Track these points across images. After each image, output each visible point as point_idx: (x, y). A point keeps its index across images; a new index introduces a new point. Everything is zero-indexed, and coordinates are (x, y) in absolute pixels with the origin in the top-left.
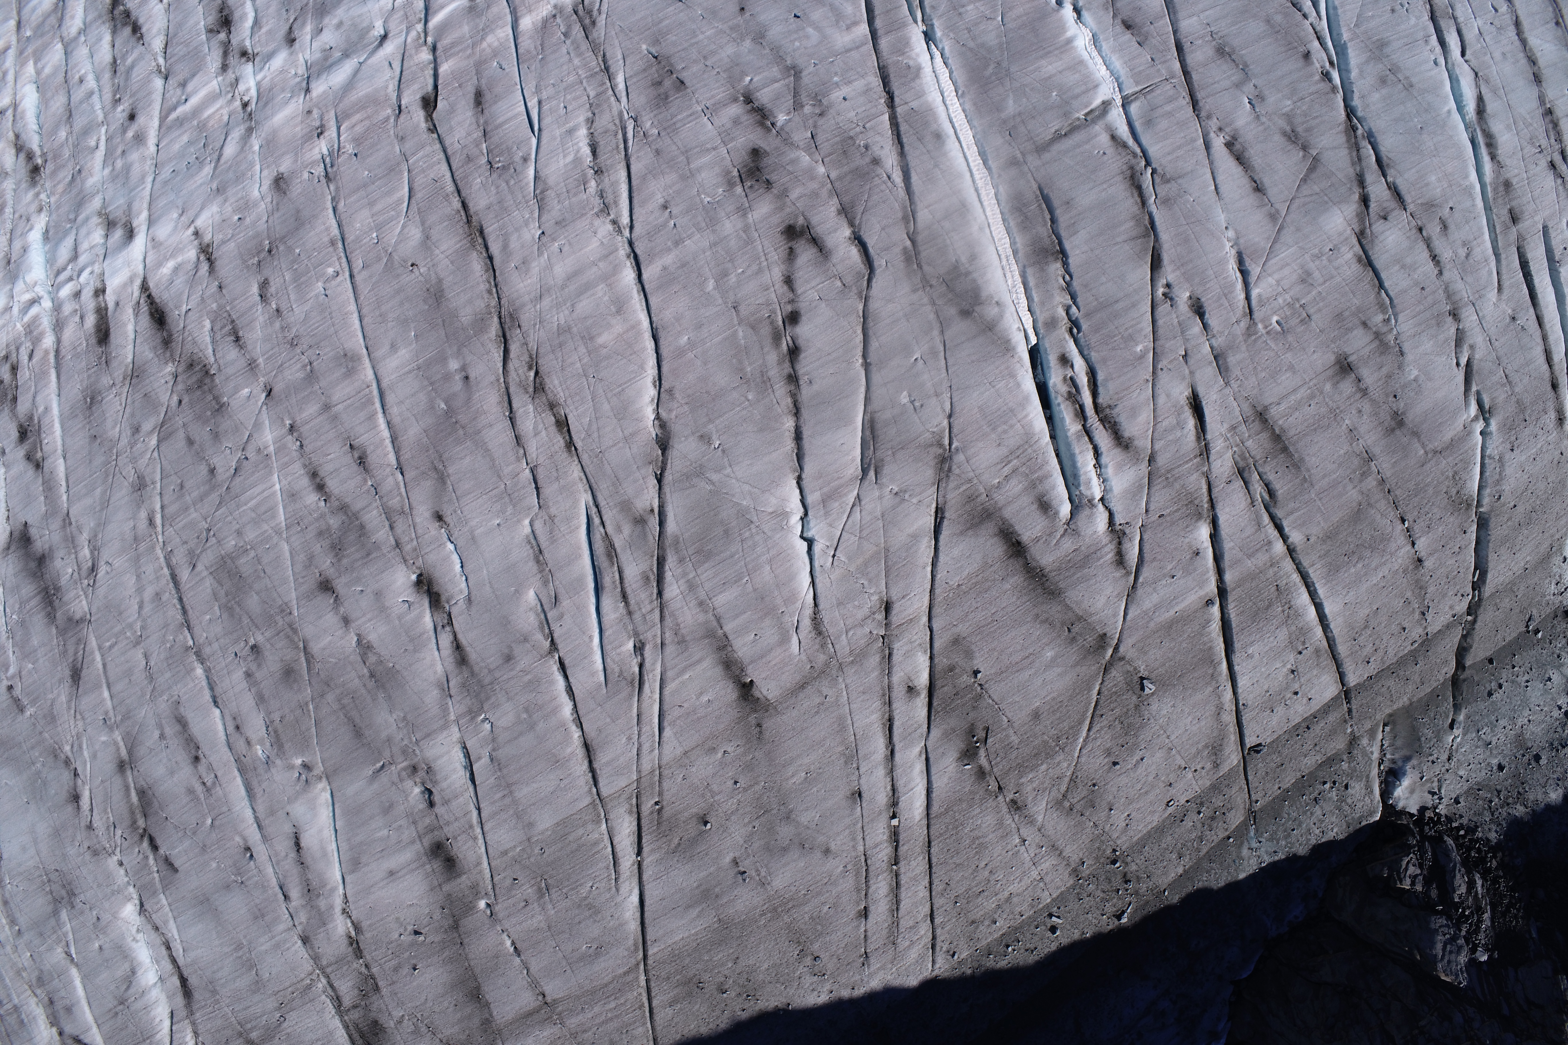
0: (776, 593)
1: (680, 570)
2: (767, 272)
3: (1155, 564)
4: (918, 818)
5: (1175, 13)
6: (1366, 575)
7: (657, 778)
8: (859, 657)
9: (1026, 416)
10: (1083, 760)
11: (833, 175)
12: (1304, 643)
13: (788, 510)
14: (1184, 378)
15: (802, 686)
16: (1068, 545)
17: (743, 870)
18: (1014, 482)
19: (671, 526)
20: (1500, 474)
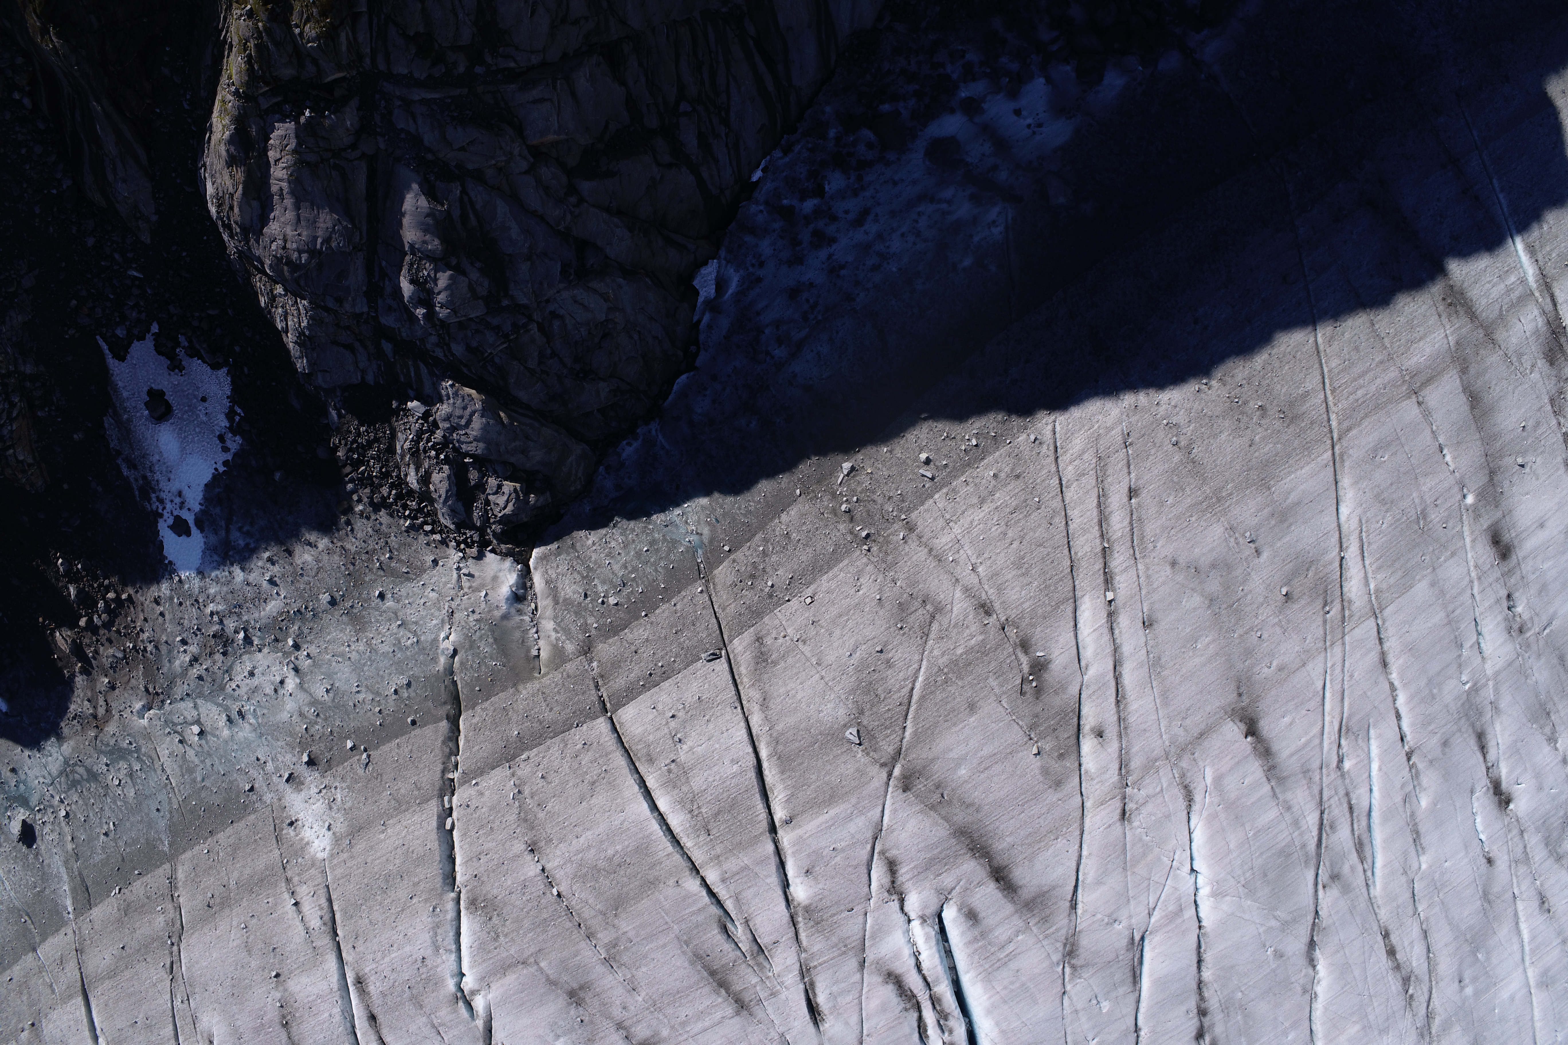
0: (1225, 824)
1: (1306, 837)
3: (856, 862)
4: (1086, 599)
6: (601, 842)
7: (1328, 638)
8: (1150, 766)
9: (990, 997)
10: (917, 657)
12: (669, 771)
13: (1212, 899)
14: (830, 1040)
15: (1201, 735)
16: (948, 880)
17: (1251, 544)
18: (1004, 938)
19: (1310, 875)
20: (436, 934)
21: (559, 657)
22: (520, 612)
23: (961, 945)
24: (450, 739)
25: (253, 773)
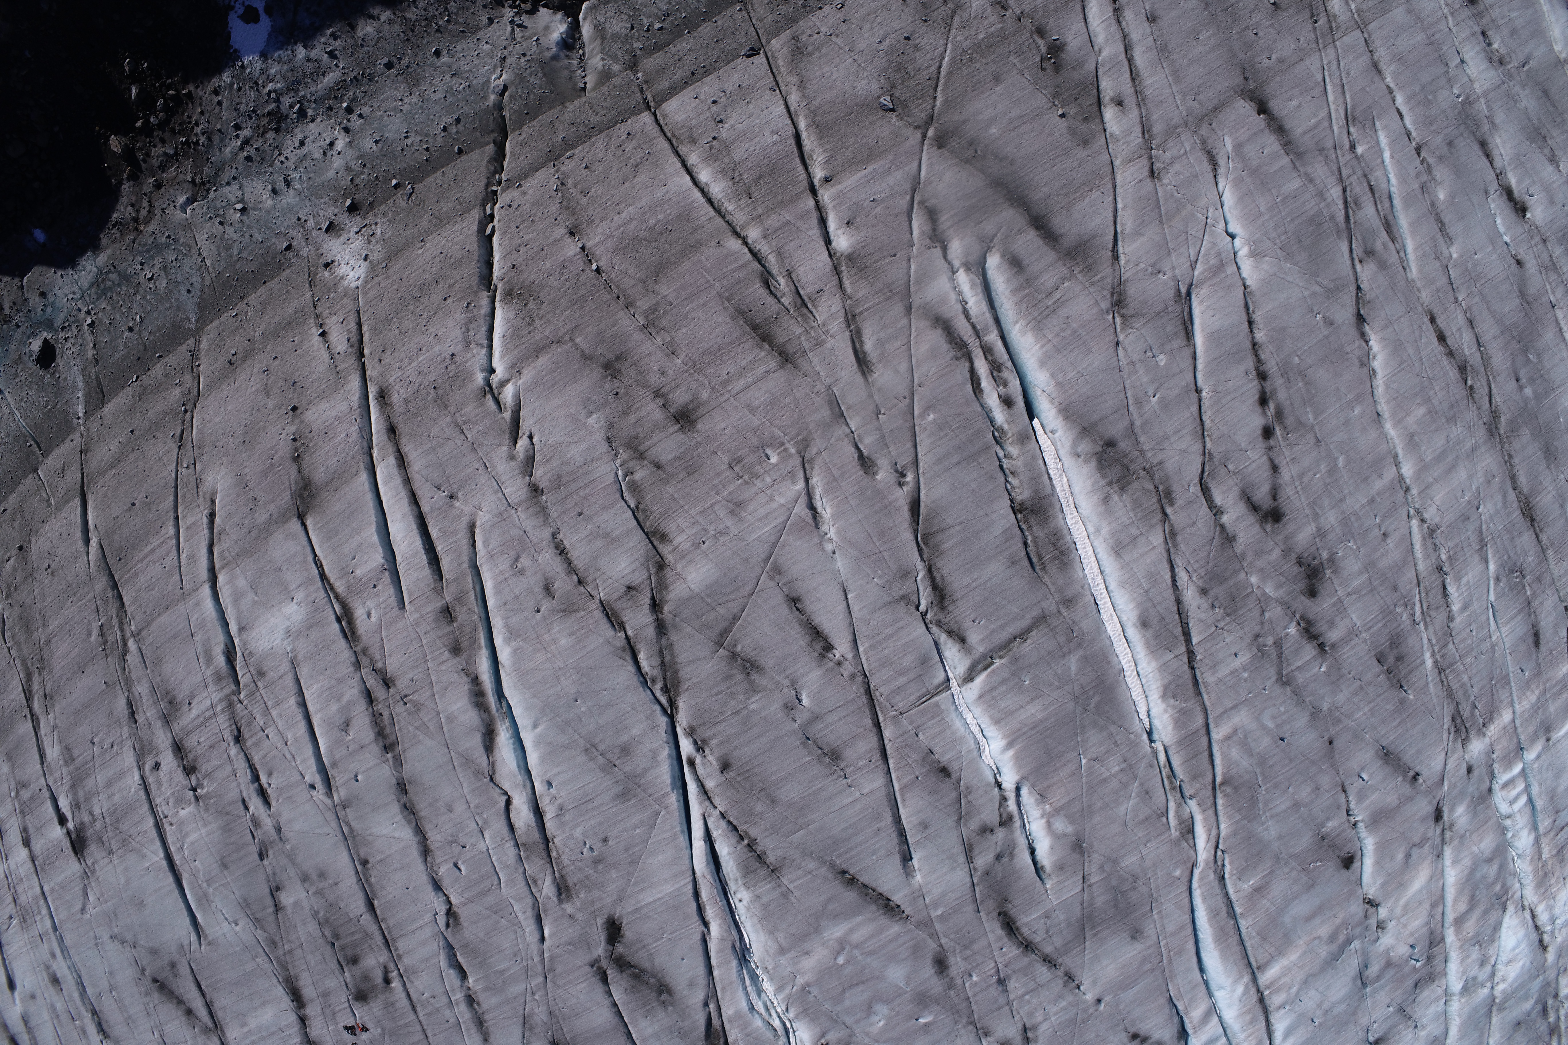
0: (1252, 187)
1: (1333, 209)
2: (1294, 475)
3: (896, 211)
5: (889, 794)
6: (643, 214)
7: (1320, 42)
8: (1171, 132)
9: (1042, 347)
10: (942, 42)
11: (1242, 575)
12: (711, 147)
13: (1252, 259)
14: (879, 390)
15: (1216, 109)
16: (988, 227)
18: (1050, 284)
19: (1344, 246)
20: (468, 330)
21: (605, 76)
22: (568, 57)
23: (1007, 293)
24: (495, 160)
25: (292, 233)
